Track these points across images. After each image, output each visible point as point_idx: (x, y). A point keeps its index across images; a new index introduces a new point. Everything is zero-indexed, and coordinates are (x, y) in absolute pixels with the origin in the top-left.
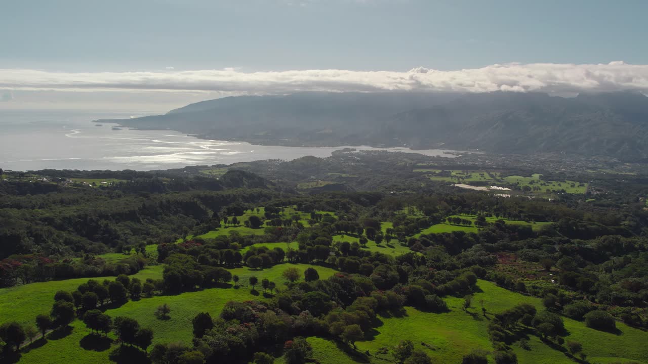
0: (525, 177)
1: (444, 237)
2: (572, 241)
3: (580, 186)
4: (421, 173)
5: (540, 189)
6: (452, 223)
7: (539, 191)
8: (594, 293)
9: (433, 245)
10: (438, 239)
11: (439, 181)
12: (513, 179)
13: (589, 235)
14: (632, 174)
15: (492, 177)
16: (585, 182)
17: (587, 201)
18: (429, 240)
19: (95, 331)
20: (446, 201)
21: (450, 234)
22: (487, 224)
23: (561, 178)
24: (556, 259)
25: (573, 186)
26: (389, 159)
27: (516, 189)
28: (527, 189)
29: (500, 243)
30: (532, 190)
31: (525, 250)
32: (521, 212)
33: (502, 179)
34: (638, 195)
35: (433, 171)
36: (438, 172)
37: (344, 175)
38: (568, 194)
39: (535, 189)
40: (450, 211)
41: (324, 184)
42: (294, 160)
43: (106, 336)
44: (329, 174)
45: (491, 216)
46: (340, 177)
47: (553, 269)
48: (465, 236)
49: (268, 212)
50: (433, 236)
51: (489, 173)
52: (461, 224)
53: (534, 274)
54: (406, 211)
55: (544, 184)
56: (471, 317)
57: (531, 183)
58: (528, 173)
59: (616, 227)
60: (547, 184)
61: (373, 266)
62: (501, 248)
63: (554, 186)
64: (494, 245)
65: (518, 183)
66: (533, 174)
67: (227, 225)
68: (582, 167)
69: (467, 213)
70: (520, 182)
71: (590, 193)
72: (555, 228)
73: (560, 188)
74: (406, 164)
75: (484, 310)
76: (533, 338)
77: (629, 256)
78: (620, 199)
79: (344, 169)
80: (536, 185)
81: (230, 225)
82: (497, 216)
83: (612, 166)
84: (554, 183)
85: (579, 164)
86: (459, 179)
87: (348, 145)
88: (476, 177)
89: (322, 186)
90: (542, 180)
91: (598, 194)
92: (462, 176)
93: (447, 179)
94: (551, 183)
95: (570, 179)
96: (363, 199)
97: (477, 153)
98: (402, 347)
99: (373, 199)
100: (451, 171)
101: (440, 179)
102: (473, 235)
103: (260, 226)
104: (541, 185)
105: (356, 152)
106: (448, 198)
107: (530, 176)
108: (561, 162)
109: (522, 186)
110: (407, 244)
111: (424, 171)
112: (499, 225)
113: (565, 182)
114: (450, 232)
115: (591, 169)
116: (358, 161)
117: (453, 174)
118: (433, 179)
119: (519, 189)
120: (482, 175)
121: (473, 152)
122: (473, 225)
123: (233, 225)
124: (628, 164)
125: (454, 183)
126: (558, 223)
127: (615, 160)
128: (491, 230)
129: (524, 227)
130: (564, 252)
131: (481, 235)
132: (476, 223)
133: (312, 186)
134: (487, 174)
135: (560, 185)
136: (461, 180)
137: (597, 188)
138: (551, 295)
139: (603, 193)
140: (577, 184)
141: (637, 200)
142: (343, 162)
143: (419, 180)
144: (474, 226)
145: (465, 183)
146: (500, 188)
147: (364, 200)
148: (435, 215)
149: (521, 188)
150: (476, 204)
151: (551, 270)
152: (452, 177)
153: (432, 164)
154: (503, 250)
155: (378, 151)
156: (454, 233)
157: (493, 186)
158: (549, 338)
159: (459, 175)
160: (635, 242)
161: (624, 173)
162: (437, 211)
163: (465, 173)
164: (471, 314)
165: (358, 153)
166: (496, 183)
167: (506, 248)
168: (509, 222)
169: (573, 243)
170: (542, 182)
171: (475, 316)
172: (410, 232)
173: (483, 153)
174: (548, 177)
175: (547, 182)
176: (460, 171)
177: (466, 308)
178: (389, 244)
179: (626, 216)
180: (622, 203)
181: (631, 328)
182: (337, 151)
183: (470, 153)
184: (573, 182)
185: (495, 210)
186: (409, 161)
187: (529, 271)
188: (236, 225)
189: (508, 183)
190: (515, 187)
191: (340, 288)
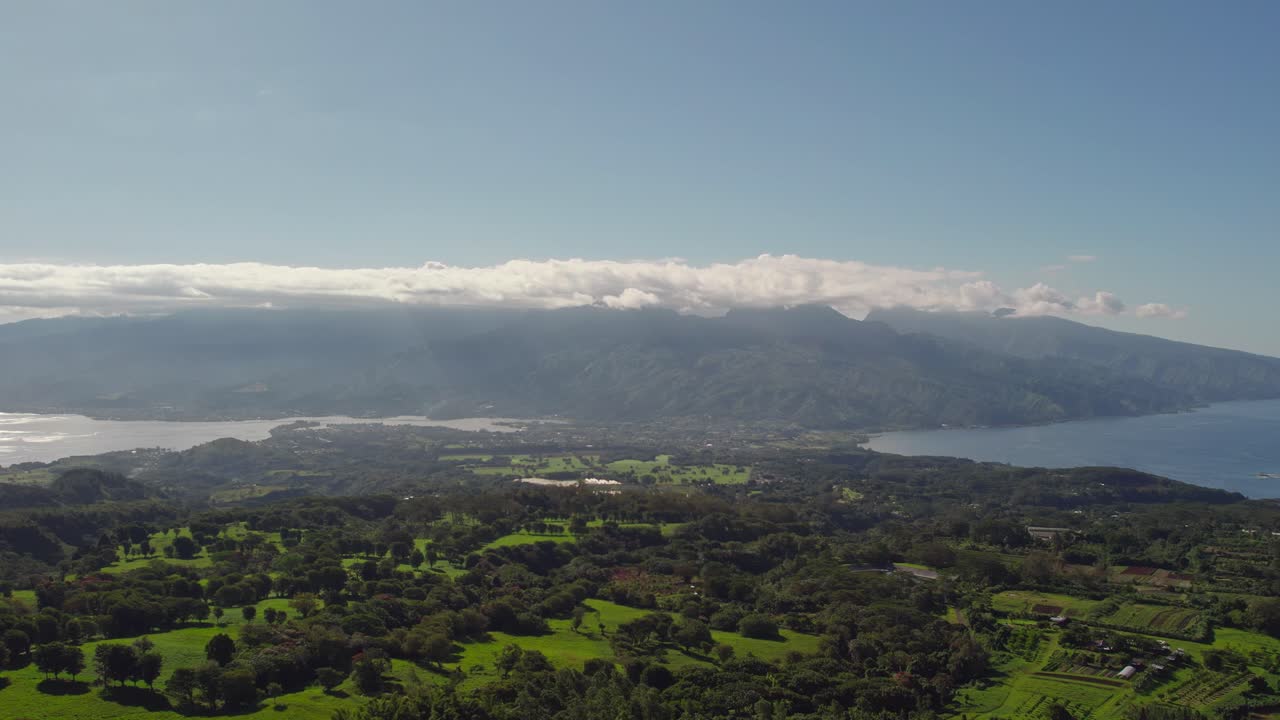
0: (644, 461)
1: (523, 550)
2: (722, 544)
3: (739, 471)
4: (455, 463)
5: (671, 480)
6: (531, 532)
7: (668, 483)
8: (753, 601)
9: (507, 563)
10: (516, 554)
11: (490, 475)
12: (623, 465)
13: (750, 535)
14: (823, 448)
15: (586, 464)
16: (746, 465)
17: (749, 495)
18: (499, 557)
19: (52, 676)
20: (516, 499)
21: (532, 546)
22: (587, 530)
23: (706, 459)
24: (700, 566)
25: (726, 472)
26: (389, 439)
27: (631, 481)
28: (648, 480)
29: (612, 554)
30: (657, 482)
31: (653, 558)
32: (642, 509)
33: (603, 466)
34: (831, 481)
35: (476, 457)
36: (485, 458)
37: (302, 473)
38: (718, 485)
39: (662, 479)
40: (524, 516)
41: (266, 491)
42: (195, 447)
43: (73, 681)
44: (272, 473)
45: (593, 519)
46: (295, 476)
47: (695, 579)
48: (556, 548)
49: (196, 533)
50: (505, 550)
51: (580, 457)
52: (547, 533)
53: (668, 588)
54: (448, 518)
55: (678, 472)
56: (586, 638)
57: (655, 470)
58: (649, 454)
59: (791, 524)
60: (682, 471)
61: (424, 590)
62: (615, 560)
63: (695, 473)
64: (605, 557)
65: (633, 472)
66: (658, 455)
67: (130, 557)
68: (741, 441)
69: (555, 516)
70: (636, 471)
71: (754, 482)
72: (697, 530)
73: (705, 477)
74: (424, 447)
75: (602, 626)
76: (671, 652)
77: (805, 556)
78: (803, 489)
79: (301, 462)
80: (664, 473)
81: (136, 557)
82: (604, 518)
83: (789, 435)
84: (695, 468)
85: (735, 434)
86: (526, 471)
87: (301, 415)
88: (557, 464)
89: (262, 495)
90: (673, 464)
91: (766, 484)
92: (531, 464)
93: (505, 472)
94: (690, 470)
95: (720, 460)
96: (362, 507)
97: (555, 422)
98: (506, 652)
99: (381, 507)
100: (511, 456)
101: (492, 471)
102: (568, 546)
103: (195, 555)
104: (673, 472)
105: (322, 427)
106: (519, 494)
107: (653, 459)
108: (703, 433)
109: (639, 476)
110: (464, 565)
111: (461, 458)
112: (608, 530)
113: (713, 467)
114: (532, 543)
115: (757, 442)
116: (327, 446)
117: (515, 461)
118: (477, 471)
119: (635, 481)
120: (568, 462)
121: (548, 421)
122: (566, 531)
123: (142, 556)
124: (815, 432)
125: (520, 478)
126: (701, 522)
127: (794, 426)
128: (598, 537)
129: (649, 531)
130: (712, 557)
131: (581, 546)
132: (571, 530)
133: (242, 497)
134: (578, 461)
135: (704, 472)
136: (530, 471)
137: (765, 474)
138: (693, 602)
139: (776, 480)
140: (733, 469)
141: (829, 489)
142: (296, 449)
143: (452, 476)
144: (569, 534)
145: (538, 476)
146: (603, 482)
147: (366, 508)
148: (501, 520)
149: (640, 480)
150: (568, 502)
151: (692, 581)
152: (514, 467)
153: (474, 445)
154: (619, 564)
155: (364, 425)
156: (539, 544)
157: (589, 478)
158: (692, 649)
159: (527, 464)
160: (815, 542)
161: (810, 447)
162: (503, 516)
163: (537, 459)
164: (585, 635)
165: (324, 430)
166: (595, 474)
167: (621, 560)
168: (624, 525)
169: (724, 548)
170: (674, 468)
171: (590, 636)
172: (464, 548)
173: (565, 422)
174: (683, 460)
175: (683, 469)
176: (527, 457)
177: (576, 627)
178: (434, 567)
179: (809, 513)
180: (804, 496)
181: (799, 635)
182: (279, 427)
183: (542, 422)
184: (726, 466)
185: (600, 510)
186: (429, 442)
187: (661, 585)
188: (149, 555)
189: (615, 472)
190: (627, 478)
191: (387, 613)
